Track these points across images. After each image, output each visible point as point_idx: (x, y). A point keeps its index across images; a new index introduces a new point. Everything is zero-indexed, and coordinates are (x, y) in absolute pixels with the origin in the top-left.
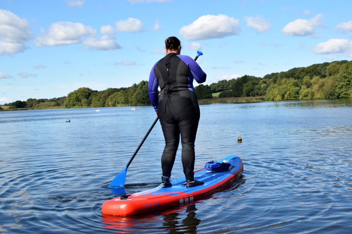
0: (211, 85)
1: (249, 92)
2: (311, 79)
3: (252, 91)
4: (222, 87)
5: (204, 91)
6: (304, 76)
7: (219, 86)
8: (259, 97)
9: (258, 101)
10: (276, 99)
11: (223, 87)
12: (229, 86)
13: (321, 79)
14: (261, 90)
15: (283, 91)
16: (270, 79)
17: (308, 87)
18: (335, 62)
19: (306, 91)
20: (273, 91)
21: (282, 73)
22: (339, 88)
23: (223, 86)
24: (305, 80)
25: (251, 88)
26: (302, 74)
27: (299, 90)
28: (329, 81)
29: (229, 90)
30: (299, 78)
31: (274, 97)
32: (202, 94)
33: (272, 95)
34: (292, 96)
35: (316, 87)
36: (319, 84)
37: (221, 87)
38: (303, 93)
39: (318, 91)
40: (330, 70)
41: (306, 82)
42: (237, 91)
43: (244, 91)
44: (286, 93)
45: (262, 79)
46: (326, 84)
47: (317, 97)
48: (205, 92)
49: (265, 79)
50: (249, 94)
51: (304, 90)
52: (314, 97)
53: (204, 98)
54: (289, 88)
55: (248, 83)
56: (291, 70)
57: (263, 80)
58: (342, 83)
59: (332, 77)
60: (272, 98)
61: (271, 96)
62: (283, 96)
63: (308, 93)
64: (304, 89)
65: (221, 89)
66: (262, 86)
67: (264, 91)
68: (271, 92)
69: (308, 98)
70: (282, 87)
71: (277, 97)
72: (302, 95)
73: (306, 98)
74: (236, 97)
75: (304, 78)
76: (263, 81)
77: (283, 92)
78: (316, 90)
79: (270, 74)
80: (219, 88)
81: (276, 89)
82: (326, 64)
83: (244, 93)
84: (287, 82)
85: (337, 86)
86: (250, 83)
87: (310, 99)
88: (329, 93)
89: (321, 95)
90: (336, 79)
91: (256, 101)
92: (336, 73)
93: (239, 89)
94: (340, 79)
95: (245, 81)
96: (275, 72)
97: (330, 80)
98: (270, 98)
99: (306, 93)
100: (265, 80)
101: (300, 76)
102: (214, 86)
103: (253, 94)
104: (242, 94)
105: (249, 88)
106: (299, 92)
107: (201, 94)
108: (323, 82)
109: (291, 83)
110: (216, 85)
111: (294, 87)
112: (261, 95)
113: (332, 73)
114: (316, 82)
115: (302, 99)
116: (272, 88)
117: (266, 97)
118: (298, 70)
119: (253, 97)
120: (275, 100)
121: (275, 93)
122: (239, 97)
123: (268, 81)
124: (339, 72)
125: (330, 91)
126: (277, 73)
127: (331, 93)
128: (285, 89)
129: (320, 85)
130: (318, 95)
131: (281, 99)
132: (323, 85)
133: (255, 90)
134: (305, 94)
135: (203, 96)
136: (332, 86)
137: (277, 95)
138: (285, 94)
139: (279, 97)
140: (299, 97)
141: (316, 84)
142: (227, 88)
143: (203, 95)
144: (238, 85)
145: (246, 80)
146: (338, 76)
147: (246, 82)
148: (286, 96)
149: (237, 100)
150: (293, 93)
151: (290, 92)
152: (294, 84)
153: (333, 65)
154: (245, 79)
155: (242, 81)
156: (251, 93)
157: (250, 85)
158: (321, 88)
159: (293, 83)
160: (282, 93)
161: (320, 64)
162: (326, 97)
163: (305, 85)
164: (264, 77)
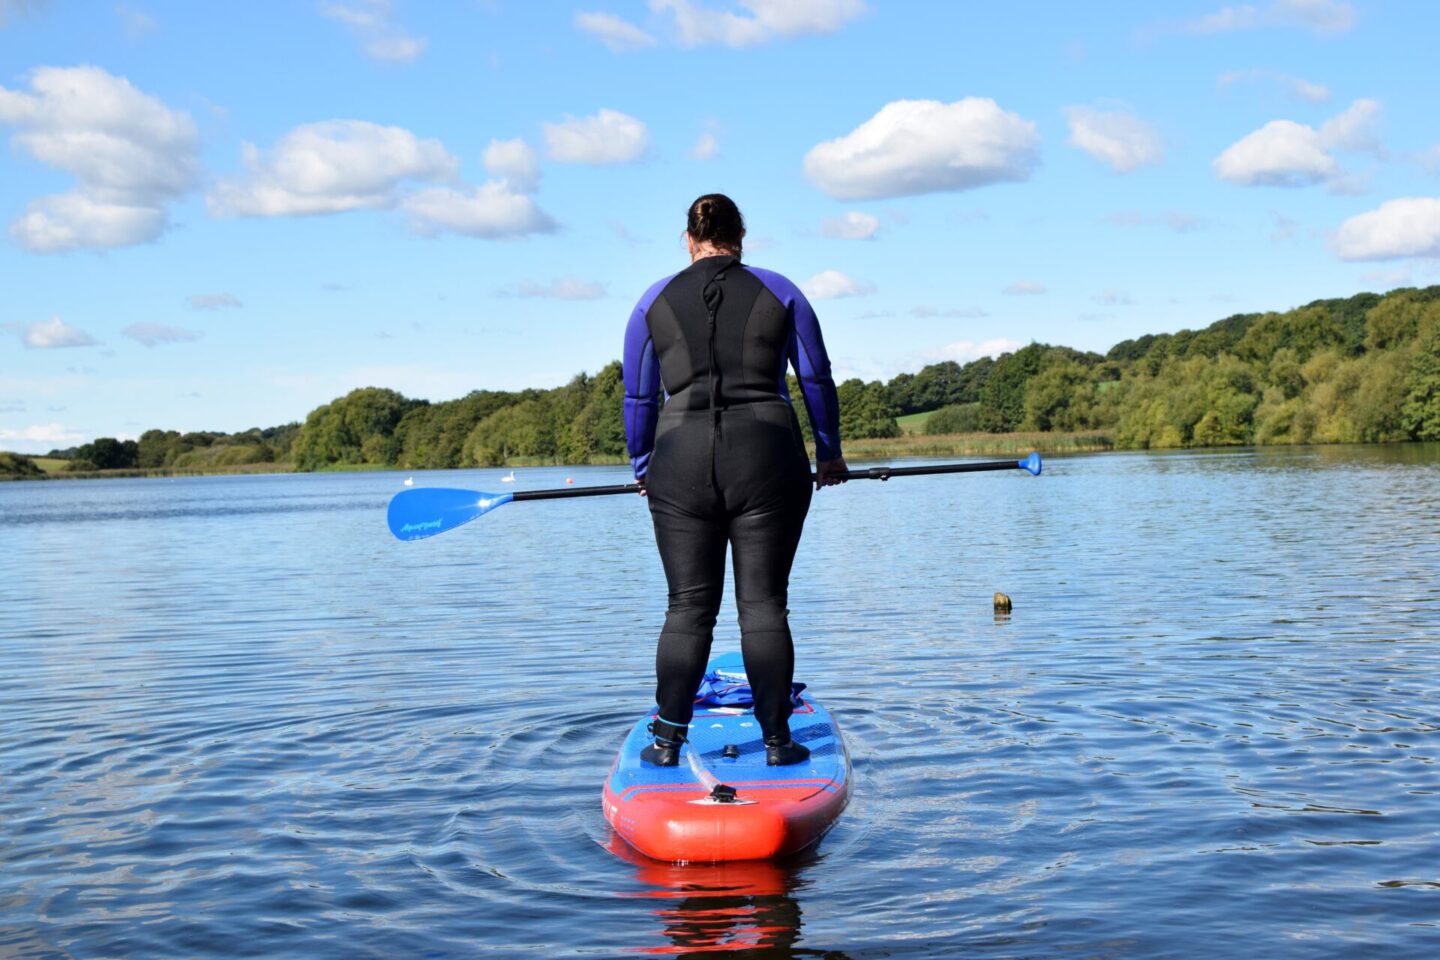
0: (892, 384)
1: (1050, 412)
2: (1302, 361)
3: (1060, 409)
4: (938, 393)
5: (863, 407)
6: (1275, 349)
7: (925, 387)
8: (1090, 433)
9: (1085, 448)
10: (1160, 443)
11: (941, 389)
12: (969, 385)
13: (1343, 360)
14: (1097, 403)
15: (1190, 408)
16: (1136, 359)
17: (1291, 393)
18: (1401, 291)
19: (1283, 408)
20: (1146, 411)
21: (1186, 336)
22: (1418, 399)
23: (940, 386)
24: (1280, 365)
25: (1057, 397)
26: (1266, 339)
27: (1255, 405)
28: (1377, 370)
29: (968, 402)
30: (1256, 356)
31: (1151, 433)
32: (857, 419)
33: (1145, 425)
34: (1225, 431)
35: (1321, 394)
36: (1335, 383)
37: (932, 393)
38: (1270, 420)
39: (1334, 409)
40: (1381, 325)
41: (1283, 373)
42: (1000, 407)
43: (1027, 406)
44: (1199, 418)
45: (1100, 359)
46: (1365, 383)
47: (1327, 435)
48: (871, 410)
49: (1116, 359)
50: (1048, 422)
51: (1276, 408)
52: (1317, 435)
53: (864, 436)
54: (1211, 396)
55: (1045, 374)
56: (1220, 322)
57: (1108, 362)
58: (1430, 379)
59: (1389, 354)
60: (1144, 439)
61: (1137, 431)
62: (1188, 431)
63: (1290, 417)
64: (1276, 402)
65: (935, 399)
66: (1104, 387)
67: (1112, 410)
68: (1138, 414)
69: (1292, 440)
70: (1184, 393)
71: (1165, 435)
72: (1264, 425)
73: (1283, 438)
74: (994, 431)
75: (1275, 358)
76: (1105, 368)
77: (1187, 413)
78: (1322, 407)
79: (1136, 338)
80: (927, 396)
81: (1158, 401)
82: (1366, 301)
83: (1030, 418)
84: (1205, 373)
85: (1408, 392)
86: (1051, 375)
87: (1297, 444)
88: (1375, 420)
89: (1343, 426)
90: (1404, 364)
91: (1076, 449)
92: (1406, 338)
93: (1008, 399)
94: (1421, 363)
95: (1031, 368)
96: (1154, 332)
97: (1381, 368)
98: (1133, 439)
99: (1283, 419)
100: (1113, 364)
101: (1260, 349)
102: (906, 389)
103: (1066, 420)
104: (1020, 422)
105: (1051, 397)
106: (1254, 416)
107: (852, 420)
108: (1351, 375)
109: (1222, 376)
110: (912, 383)
111: (1234, 394)
112: (1098, 424)
113: (1390, 339)
114: (1323, 375)
115: (1265, 443)
116: (1145, 396)
117: (1120, 432)
118: (1251, 325)
119: (1066, 431)
120: (1156, 447)
121: (1154, 415)
122: (1006, 430)
123: (1126, 367)
124: (1420, 333)
125: (1382, 409)
126: (1165, 336)
127: (1386, 417)
128: (1195, 403)
129: (1339, 386)
130: (1330, 428)
131: (1179, 444)
132: (1352, 384)
133: (1074, 404)
134: (1279, 422)
135: (862, 425)
136: (1389, 389)
137: (1163, 424)
138: (1196, 422)
139: (1171, 435)
140: (1252, 434)
141: (1322, 381)
142: (958, 395)
143: (859, 421)
144: (1002, 384)
145: (1037, 365)
146: (1414, 348)
147: (1035, 372)
148: (1199, 429)
149: (998, 446)
150: (1230, 417)
151: (1219, 414)
152: (1232, 379)
153: (1392, 306)
154: (1034, 358)
155: (1022, 365)
156: (1057, 416)
157: (1056, 382)
158: (1345, 400)
159: (1229, 376)
160: (1184, 417)
161: (1341, 300)
162: (1364, 435)
163: (1278, 386)
164: (1110, 354)
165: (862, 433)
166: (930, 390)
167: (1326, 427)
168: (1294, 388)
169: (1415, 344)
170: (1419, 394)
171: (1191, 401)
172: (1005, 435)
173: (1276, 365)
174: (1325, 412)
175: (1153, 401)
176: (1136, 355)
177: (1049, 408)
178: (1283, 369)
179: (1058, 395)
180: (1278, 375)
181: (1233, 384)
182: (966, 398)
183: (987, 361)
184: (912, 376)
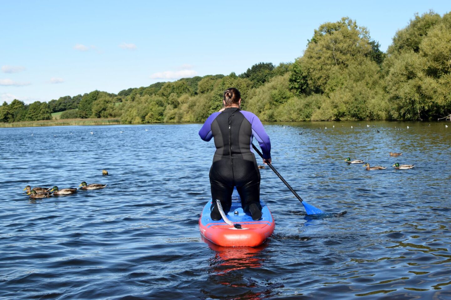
0: (50, 103)
1: (100, 112)
2: (178, 97)
3: (103, 111)
4: (64, 106)
5: (41, 110)
6: (170, 93)
7: (60, 104)
8: (113, 119)
9: (111, 123)
10: (135, 122)
11: (65, 105)
12: (74, 103)
13: (191, 97)
14: (115, 110)
15: (144, 111)
16: (127, 95)
17: (175, 107)
18: (208, 76)
19: (172, 111)
20: (130, 112)
21: (143, 89)
22: (213, 109)
23: (65, 103)
24: (172, 98)
25: (102, 107)
26: (167, 90)
27: (164, 110)
28: (201, 100)
29: (74, 108)
30: (164, 95)
31: (132, 119)
32: (39, 114)
33: (130, 116)
34: (155, 118)
35: (184, 107)
36: (188, 104)
37: (62, 106)
38: (169, 115)
39: (188, 113)
40: (203, 86)
41: (173, 101)
42: (84, 110)
43: (93, 110)
44: (147, 114)
45: (116, 96)
46: (198, 104)
47: (186, 120)
48: (43, 111)
49: (120, 96)
50: (99, 115)
51: (170, 111)
52: (183, 120)
53: (41, 119)
54: (151, 107)
55: (99, 100)
56: (153, 85)
57: (118, 96)
58: (217, 103)
59: (205, 95)
60: (130, 121)
61: (127, 118)
62: (143, 118)
63: (175, 114)
64: (170, 109)
65: (63, 107)
66: (117, 104)
67: (120, 111)
68: (128, 113)
69: (175, 121)
70: (142, 107)
71: (136, 119)
72: (167, 116)
73: (172, 120)
74: (82, 118)
75: (170, 96)
76: (117, 98)
77: (143, 113)
78: (185, 111)
79: (127, 89)
80: (61, 107)
81: (134, 109)
82: (198, 79)
83: (94, 114)
84: (149, 100)
85: (210, 107)
86: (101, 100)
87: (177, 122)
88: (200, 115)
89: (191, 117)
90: (209, 98)
91: (109, 123)
92: (210, 90)
93: (87, 108)
94: (215, 98)
95: (95, 98)
96: (132, 88)
97: (202, 99)
98: (126, 121)
99: (172, 115)
100: (120, 97)
101: (165, 93)
102: (54, 104)
103: (105, 115)
104: (91, 115)
105: (101, 107)
106: (164, 113)
107: (37, 114)
108: (193, 101)
109: (154, 101)
110: (56, 103)
111: (158, 107)
112: (115, 116)
113: (205, 91)
114: (185, 101)
115: (167, 122)
116: (130, 107)
117: (122, 118)
118: (163, 86)
119: (105, 118)
120: (133, 123)
121: (133, 113)
122: (86, 118)
123: (124, 98)
124: (214, 89)
125: (202, 112)
126: (136, 89)
127: (204, 114)
128: (145, 110)
129: (190, 105)
130: (187, 118)
131: (141, 122)
132: (193, 104)
133: (108, 110)
134: (171, 115)
135: (40, 116)
136: (205, 106)
137: (136, 116)
138: (146, 116)
139: (138, 119)
140: (163, 119)
141: (185, 103)
142: (70, 106)
143: (39, 115)
144: (85, 103)
145: (97, 97)
146: (212, 94)
147: (96, 99)
148: (147, 117)
149: (84, 123)
150: (156, 114)
151: (153, 113)
152: (157, 102)
153: (205, 81)
154: (96, 95)
155: (92, 97)
156: (102, 113)
157: (102, 102)
158: (192, 109)
159: (156, 101)
160: (142, 114)
161: (190, 78)
162: (197, 119)
163: (171, 104)
164: (119, 94)
165: (40, 118)
166: (62, 105)
167: (186, 117)
168: (176, 105)
169: (213, 92)
170: (214, 107)
171: (144, 109)
172: (86, 119)
173: (170, 98)
174: (185, 113)
175: (133, 109)
176: (126, 94)
177: (100, 111)
178: (173, 99)
179: (103, 107)
180: (171, 101)
181: (157, 103)
182: (73, 107)
183: (80, 96)
184: (56, 100)
